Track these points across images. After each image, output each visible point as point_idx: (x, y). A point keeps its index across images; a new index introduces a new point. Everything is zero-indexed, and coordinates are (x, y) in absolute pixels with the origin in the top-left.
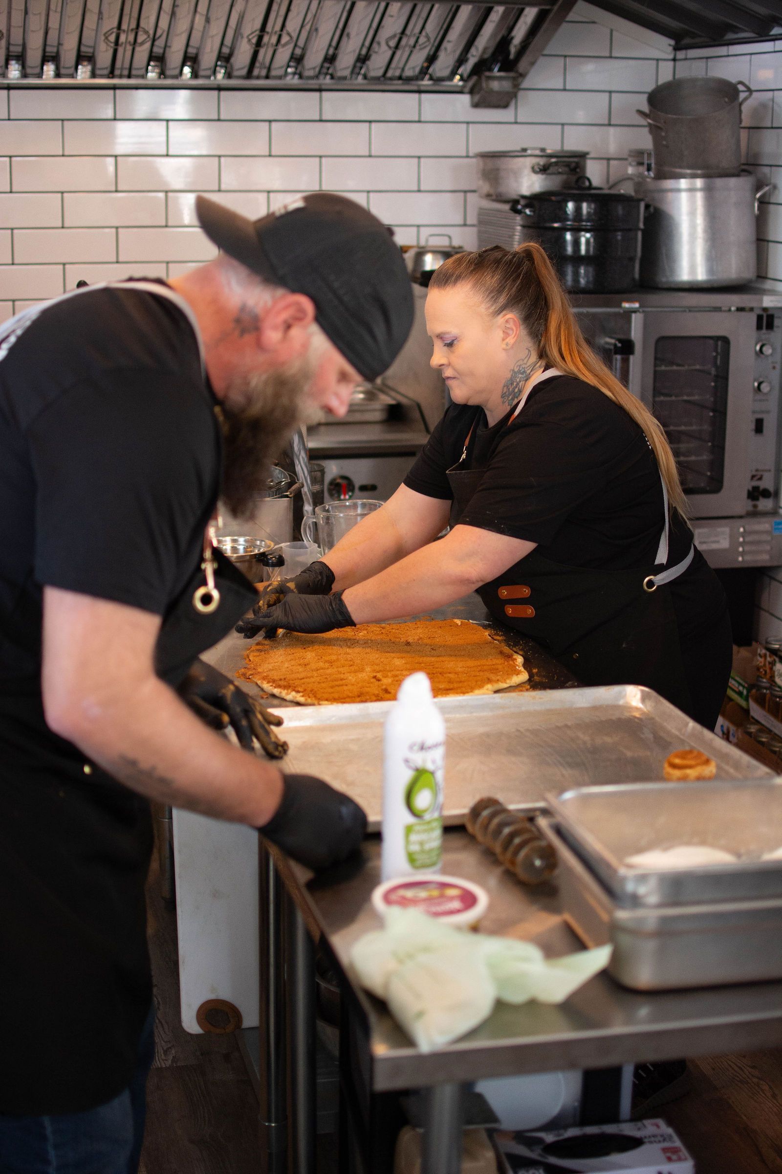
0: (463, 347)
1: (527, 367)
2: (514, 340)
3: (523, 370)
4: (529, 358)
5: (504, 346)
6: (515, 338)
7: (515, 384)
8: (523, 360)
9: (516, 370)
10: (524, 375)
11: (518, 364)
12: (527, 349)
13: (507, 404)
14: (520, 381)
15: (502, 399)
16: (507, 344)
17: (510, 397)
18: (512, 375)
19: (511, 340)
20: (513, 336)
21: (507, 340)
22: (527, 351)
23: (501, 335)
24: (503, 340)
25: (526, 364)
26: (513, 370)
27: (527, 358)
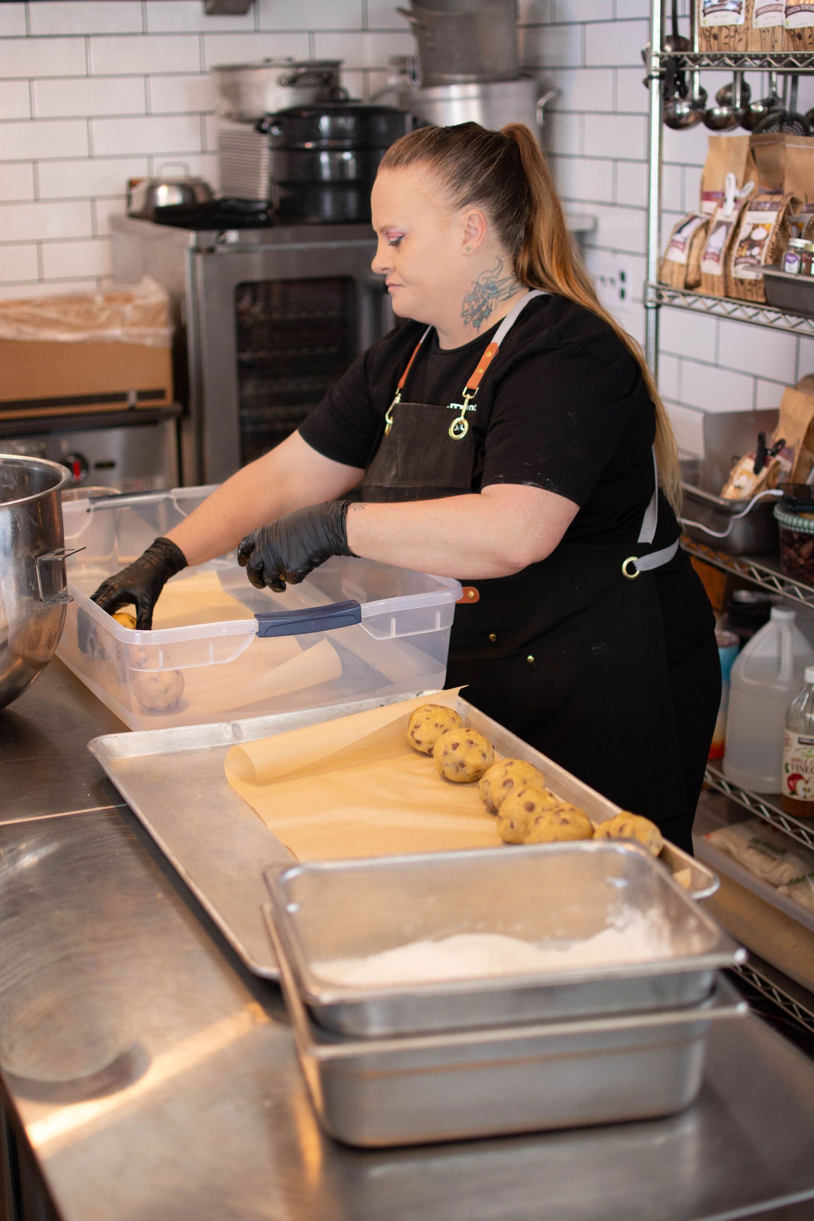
0: (410, 247)
1: (498, 282)
2: (479, 243)
3: (492, 285)
4: (501, 270)
5: (465, 251)
6: (480, 241)
7: (481, 300)
8: (492, 272)
9: (482, 283)
10: (495, 291)
11: (485, 275)
12: (496, 258)
13: (472, 326)
14: (489, 298)
15: (464, 319)
16: (468, 249)
17: (476, 317)
18: (475, 289)
19: (474, 244)
20: (477, 238)
21: (469, 243)
22: (497, 262)
23: (462, 236)
24: (465, 242)
25: (496, 278)
26: (477, 283)
27: (498, 270)
